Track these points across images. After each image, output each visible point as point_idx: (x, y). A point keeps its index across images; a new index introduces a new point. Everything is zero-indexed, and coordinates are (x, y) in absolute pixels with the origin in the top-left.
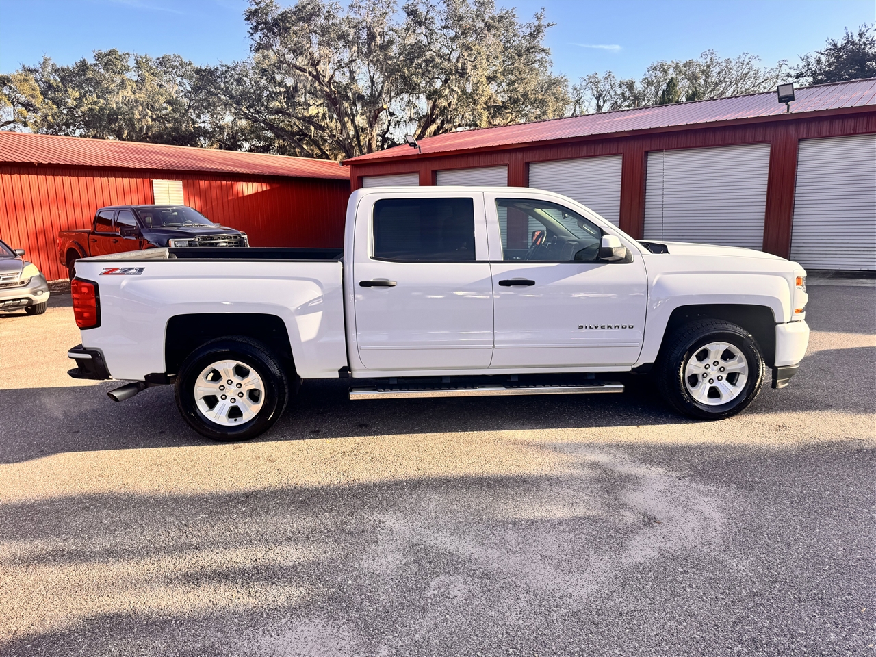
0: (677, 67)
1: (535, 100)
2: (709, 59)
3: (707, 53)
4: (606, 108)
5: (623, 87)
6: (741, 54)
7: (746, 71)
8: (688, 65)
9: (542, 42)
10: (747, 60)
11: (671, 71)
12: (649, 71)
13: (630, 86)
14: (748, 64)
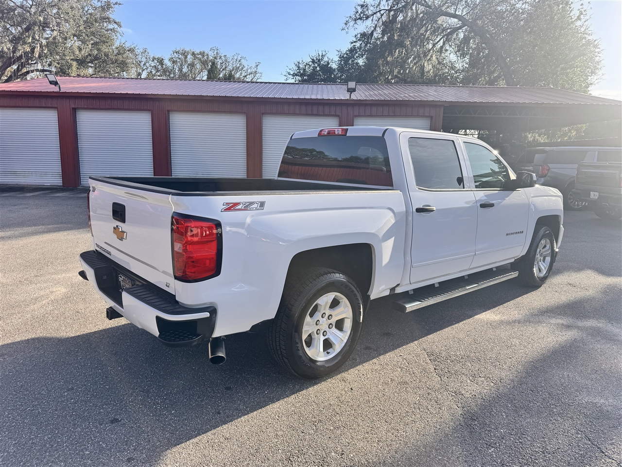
0: (193, 54)
1: (116, 61)
2: (215, 53)
3: (214, 48)
4: (144, 75)
5: (156, 61)
6: (235, 54)
7: (238, 65)
8: (202, 54)
9: (112, 15)
10: (239, 59)
11: (189, 57)
12: (174, 53)
13: (161, 61)
14: (240, 61)
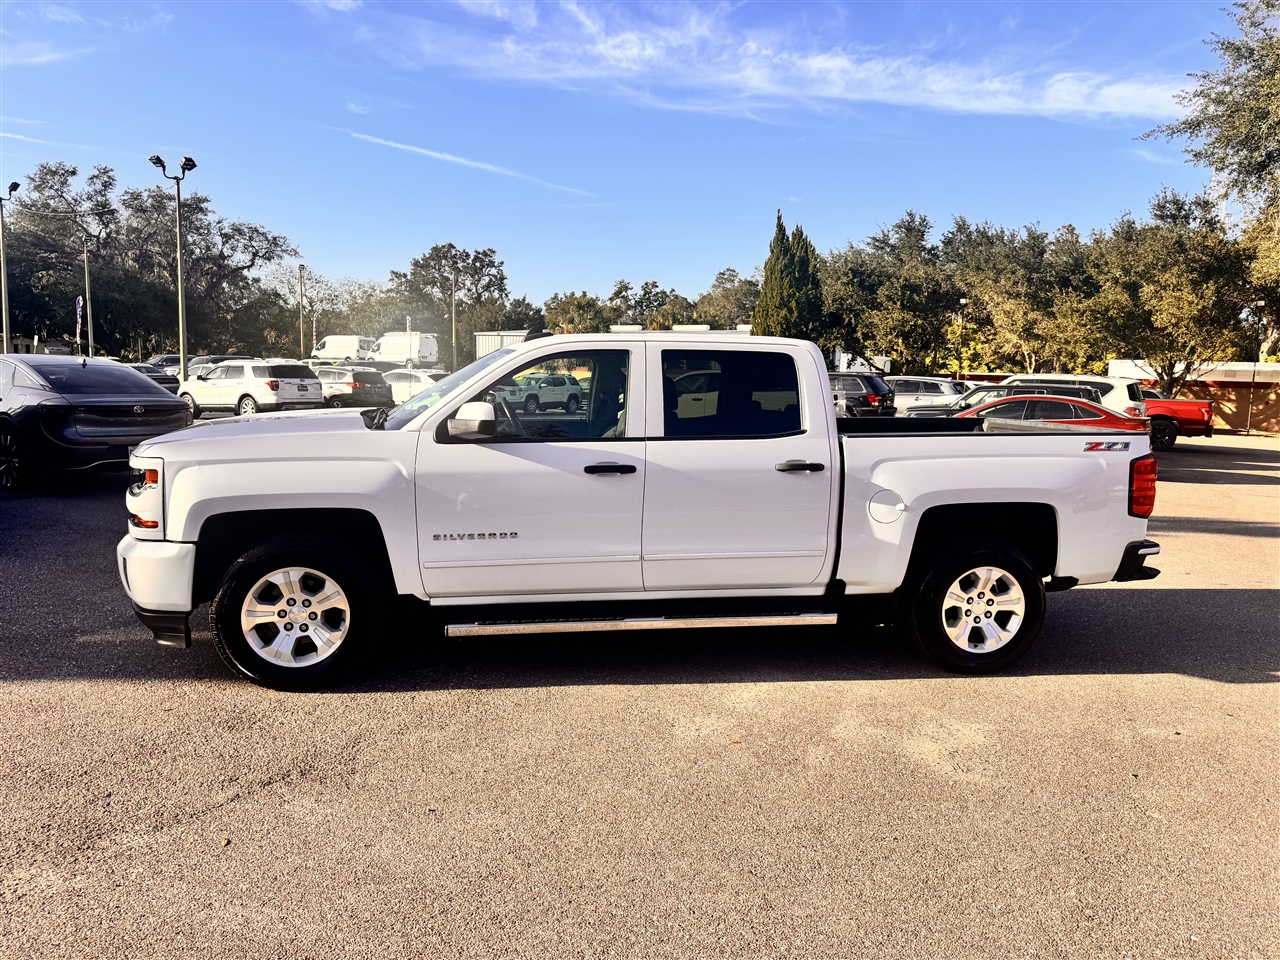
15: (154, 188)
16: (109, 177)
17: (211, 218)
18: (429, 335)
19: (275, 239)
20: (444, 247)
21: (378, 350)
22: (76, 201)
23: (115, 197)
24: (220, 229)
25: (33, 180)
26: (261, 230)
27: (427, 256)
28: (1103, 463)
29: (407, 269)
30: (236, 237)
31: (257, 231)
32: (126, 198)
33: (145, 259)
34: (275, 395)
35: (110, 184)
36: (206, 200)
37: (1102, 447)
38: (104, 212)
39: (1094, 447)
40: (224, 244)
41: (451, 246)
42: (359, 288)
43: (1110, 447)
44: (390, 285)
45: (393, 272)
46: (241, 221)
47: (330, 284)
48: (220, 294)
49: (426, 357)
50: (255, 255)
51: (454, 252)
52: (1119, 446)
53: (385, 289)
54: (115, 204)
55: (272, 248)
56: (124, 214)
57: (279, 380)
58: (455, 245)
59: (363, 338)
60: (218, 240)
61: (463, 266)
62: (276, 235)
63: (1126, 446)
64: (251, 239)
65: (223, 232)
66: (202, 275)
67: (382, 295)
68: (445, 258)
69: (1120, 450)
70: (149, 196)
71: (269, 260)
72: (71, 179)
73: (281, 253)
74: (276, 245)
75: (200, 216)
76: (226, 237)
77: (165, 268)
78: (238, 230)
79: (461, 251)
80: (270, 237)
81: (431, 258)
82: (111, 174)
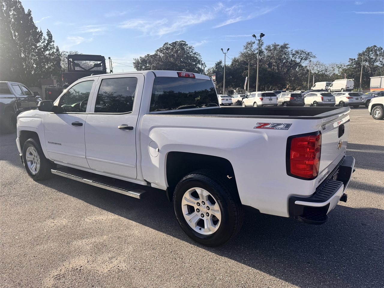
15: (274, 43)
16: (262, 42)
17: (289, 50)
18: (351, 80)
19: (308, 53)
20: (372, 47)
21: (332, 86)
22: (254, 50)
23: (263, 48)
24: (292, 52)
25: (245, 46)
26: (304, 51)
27: (364, 51)
28: (266, 136)
29: (356, 57)
30: (297, 54)
31: (303, 51)
32: (266, 48)
33: (270, 65)
34: (262, 102)
35: (262, 44)
36: (288, 44)
37: (268, 126)
38: (261, 52)
39: (262, 126)
40: (292, 57)
41: (375, 46)
42: (337, 66)
43: (274, 126)
44: (348, 63)
45: (350, 59)
46: (298, 49)
47: (326, 65)
48: (290, 72)
49: (349, 87)
50: (302, 59)
51: (376, 48)
52: (282, 126)
53: (346, 65)
54: (264, 50)
55: (307, 56)
56: (266, 52)
57: (263, 97)
58: (376, 46)
59: (328, 82)
60: (291, 56)
61: (379, 53)
62: (309, 52)
63: (288, 126)
64: (301, 54)
65: (292, 53)
66: (286, 67)
67: (345, 67)
68: (372, 51)
69: (281, 129)
70: (272, 46)
71: (306, 60)
72: (253, 45)
73: (310, 57)
74: (309, 55)
75: (286, 49)
76: (293, 55)
77: (276, 66)
78: (297, 52)
79: (379, 47)
80: (307, 53)
81: (366, 52)
82: (262, 41)
